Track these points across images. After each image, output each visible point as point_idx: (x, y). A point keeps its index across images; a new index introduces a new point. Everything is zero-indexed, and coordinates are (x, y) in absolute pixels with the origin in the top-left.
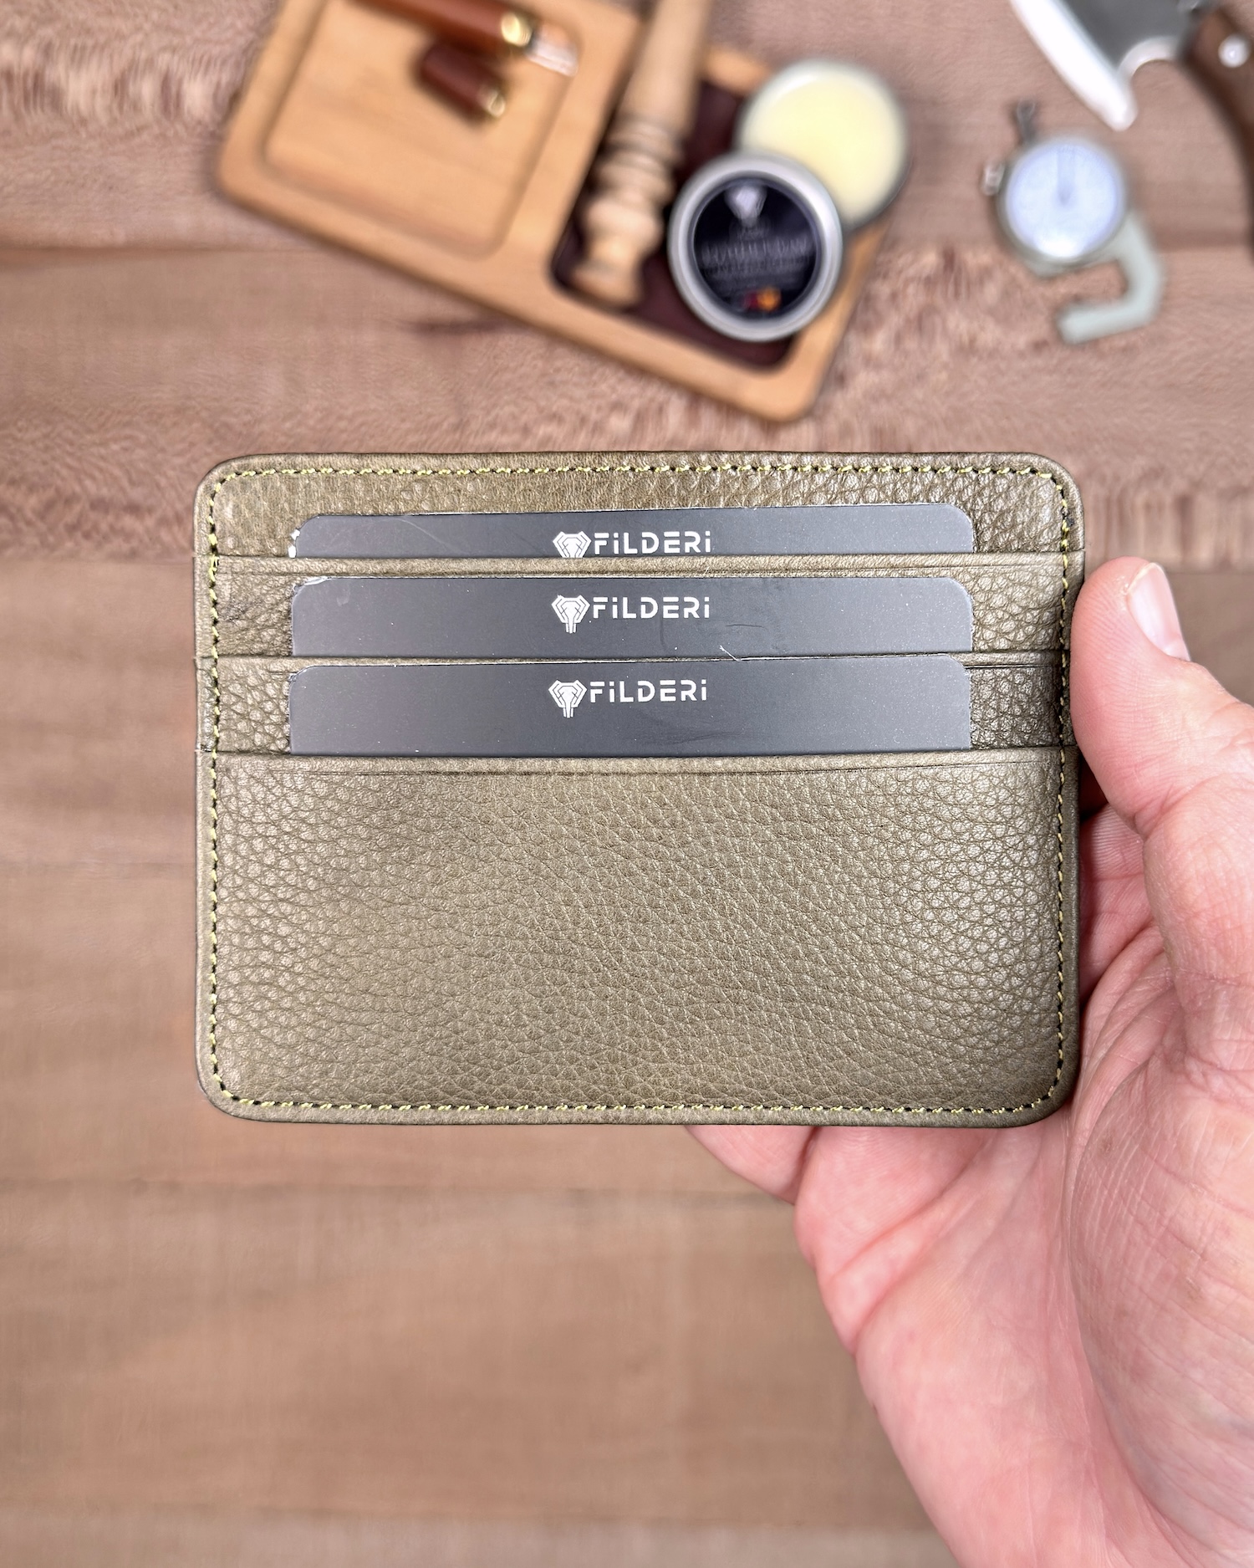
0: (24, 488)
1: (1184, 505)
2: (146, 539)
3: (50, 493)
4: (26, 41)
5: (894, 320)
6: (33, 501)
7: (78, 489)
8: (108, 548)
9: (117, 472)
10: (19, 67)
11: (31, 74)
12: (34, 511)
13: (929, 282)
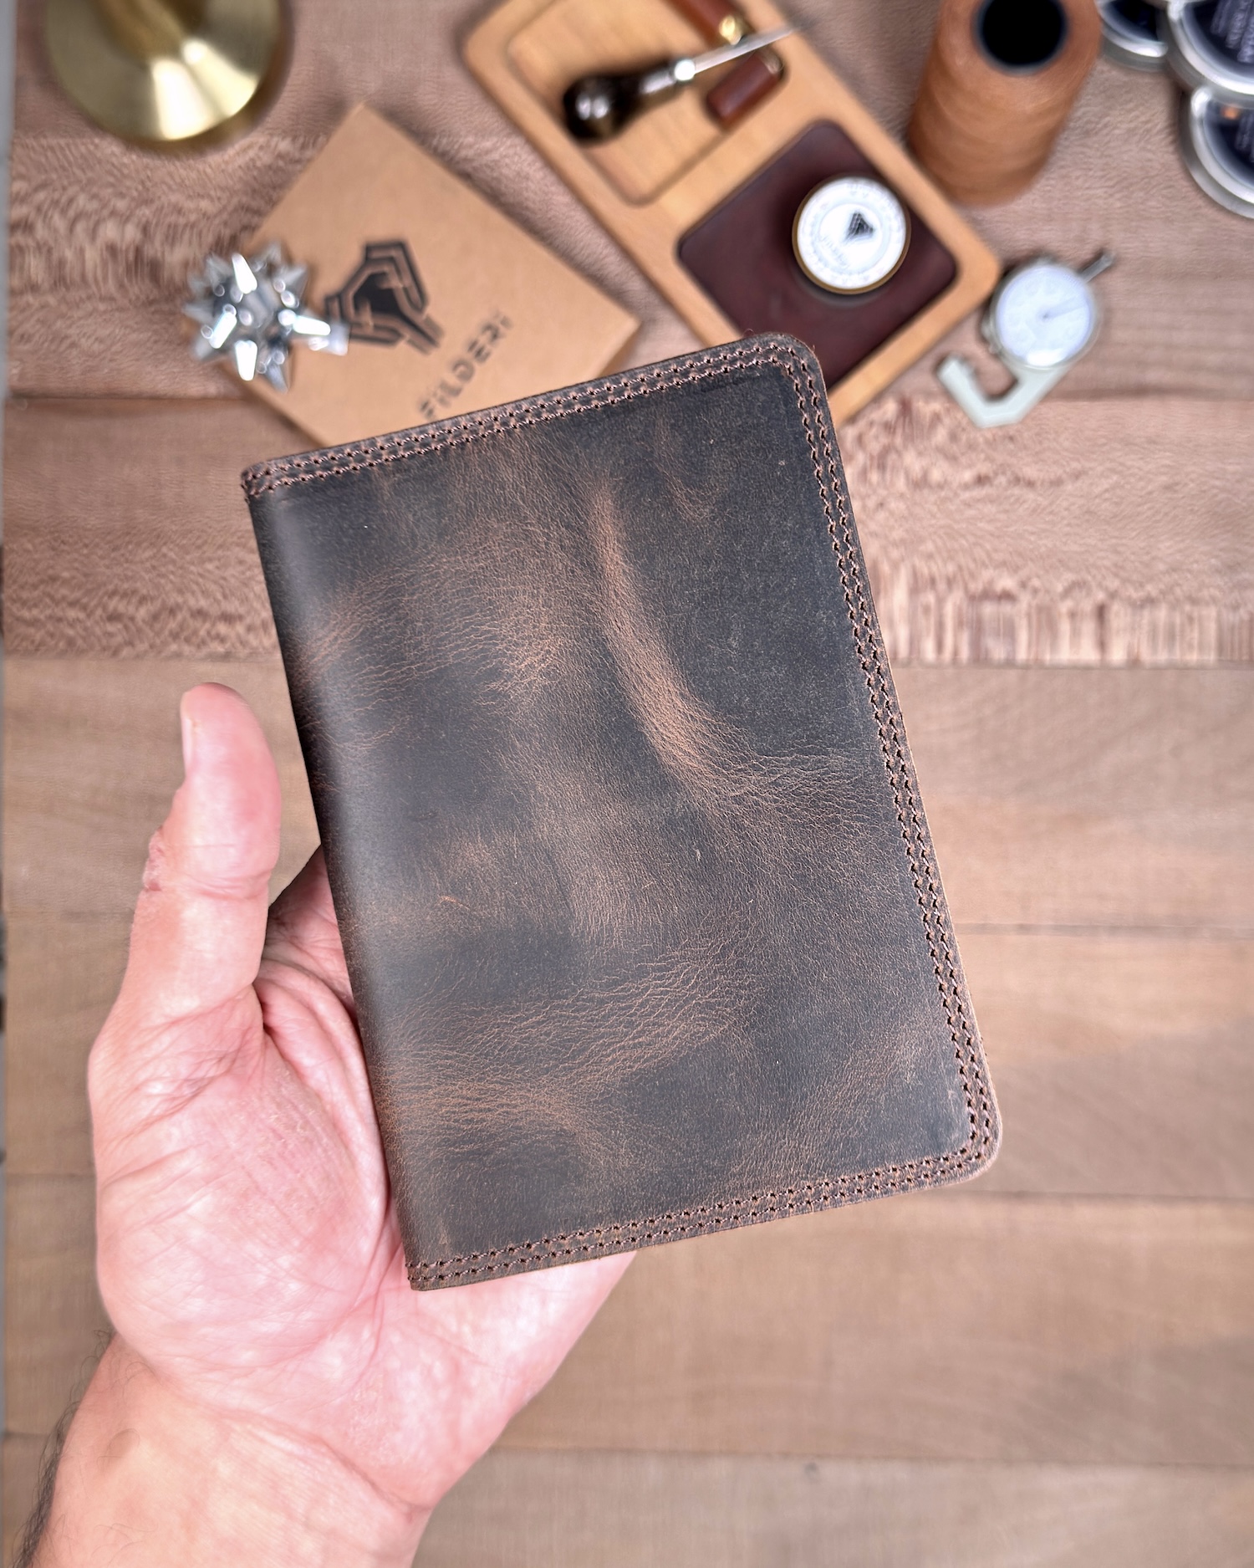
0: (134, 600)
1: (1101, 612)
2: (238, 645)
3: (158, 604)
4: (127, 220)
5: (861, 458)
6: (142, 613)
7: (180, 600)
8: (204, 651)
9: (212, 587)
10: (122, 240)
11: (132, 246)
12: (143, 621)
13: (889, 428)
